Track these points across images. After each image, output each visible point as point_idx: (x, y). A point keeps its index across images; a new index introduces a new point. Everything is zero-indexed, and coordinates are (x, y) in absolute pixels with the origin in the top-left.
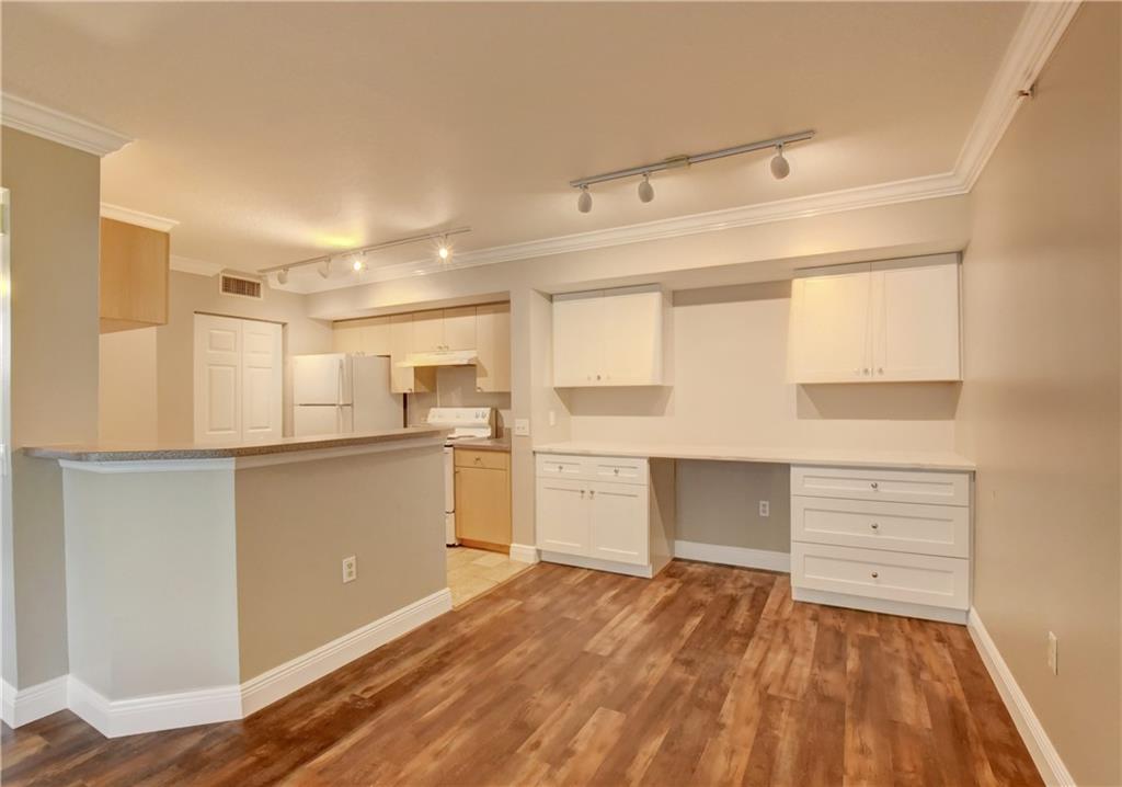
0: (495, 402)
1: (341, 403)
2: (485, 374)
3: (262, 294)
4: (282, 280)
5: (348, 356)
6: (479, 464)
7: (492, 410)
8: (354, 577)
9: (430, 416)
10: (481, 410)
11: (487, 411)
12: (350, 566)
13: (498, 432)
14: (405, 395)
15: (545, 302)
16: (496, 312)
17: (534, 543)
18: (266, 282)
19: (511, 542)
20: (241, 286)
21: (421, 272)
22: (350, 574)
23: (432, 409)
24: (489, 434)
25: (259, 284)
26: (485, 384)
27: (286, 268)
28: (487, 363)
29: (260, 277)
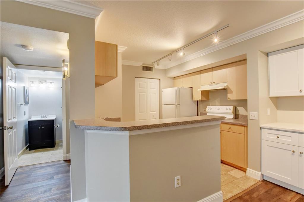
0: (235, 104)
1: (176, 104)
2: (231, 92)
3: (153, 70)
4: (158, 65)
5: (178, 88)
6: (230, 130)
7: (234, 107)
8: (180, 185)
9: (207, 109)
10: (228, 107)
11: (232, 107)
12: (178, 180)
13: (236, 116)
14: (198, 101)
15: (266, 57)
16: (236, 66)
17: (260, 171)
18: (154, 66)
19: (247, 168)
20: (148, 69)
21: (203, 55)
22: (178, 184)
23: (208, 107)
24: (233, 117)
25: (152, 68)
26: (232, 96)
27: (159, 60)
28: (233, 88)
29: (152, 65)
